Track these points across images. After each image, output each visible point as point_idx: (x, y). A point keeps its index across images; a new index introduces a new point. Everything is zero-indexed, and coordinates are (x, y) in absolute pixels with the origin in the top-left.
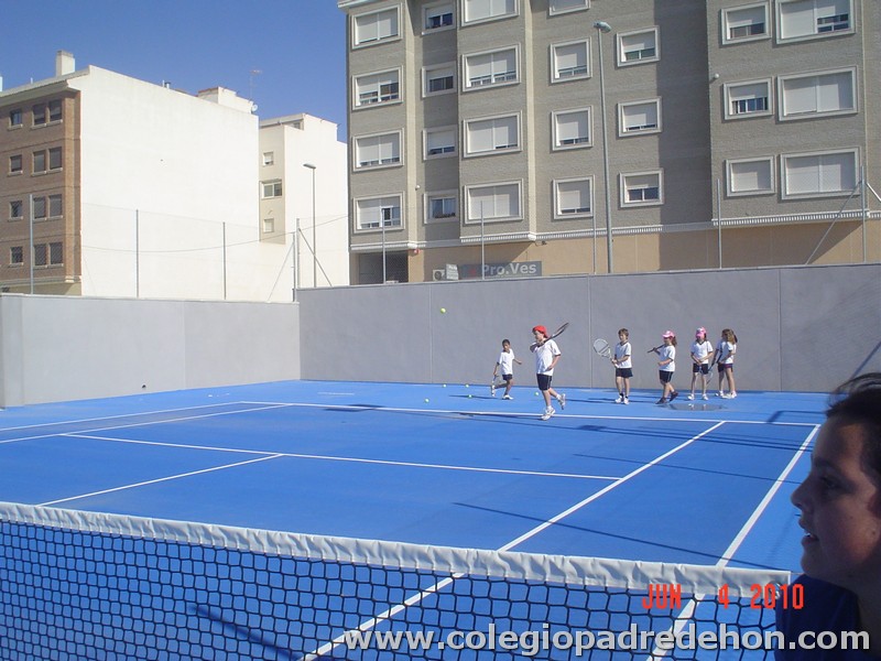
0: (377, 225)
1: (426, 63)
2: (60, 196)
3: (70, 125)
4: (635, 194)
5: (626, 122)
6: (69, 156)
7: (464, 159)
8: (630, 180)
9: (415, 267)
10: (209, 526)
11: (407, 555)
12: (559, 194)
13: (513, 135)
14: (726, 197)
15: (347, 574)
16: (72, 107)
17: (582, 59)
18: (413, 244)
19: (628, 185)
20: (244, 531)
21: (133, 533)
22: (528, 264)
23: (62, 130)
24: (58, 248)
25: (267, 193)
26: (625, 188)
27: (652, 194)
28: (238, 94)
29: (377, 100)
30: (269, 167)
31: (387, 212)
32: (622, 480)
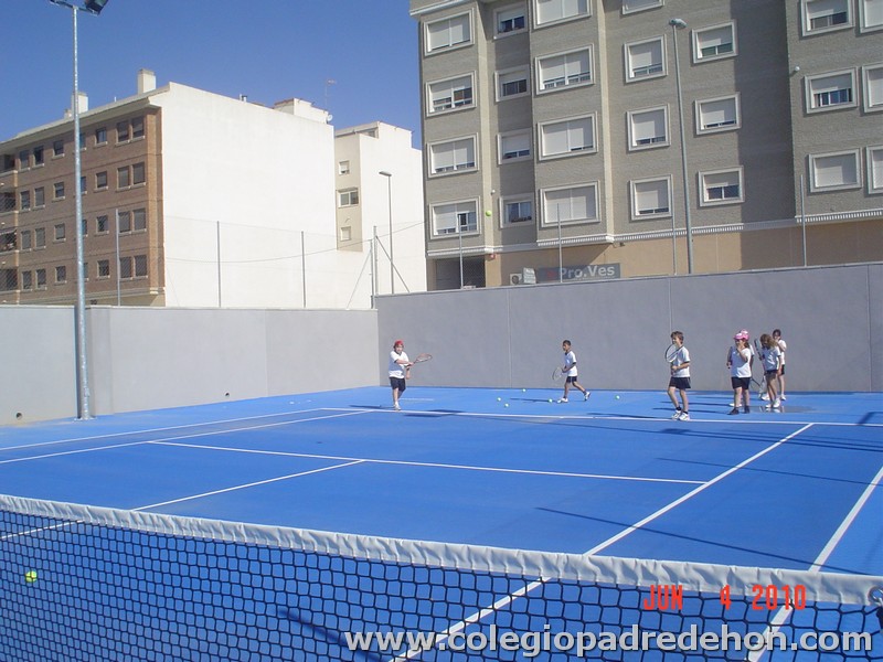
0: (454, 230)
1: (498, 67)
2: (143, 210)
3: (152, 141)
4: (714, 193)
5: (703, 120)
6: (151, 170)
7: (539, 162)
8: (709, 178)
9: (493, 271)
10: (300, 531)
11: (496, 559)
12: (636, 196)
13: (588, 136)
14: (809, 193)
15: (437, 578)
16: (154, 123)
17: (657, 56)
18: (489, 249)
19: (707, 184)
20: (333, 535)
21: (225, 538)
22: (607, 266)
23: (145, 146)
24: (143, 261)
25: (344, 201)
26: (705, 187)
27: (732, 192)
28: (314, 105)
29: (450, 106)
30: (345, 175)
31: (463, 216)
32: (707, 484)
